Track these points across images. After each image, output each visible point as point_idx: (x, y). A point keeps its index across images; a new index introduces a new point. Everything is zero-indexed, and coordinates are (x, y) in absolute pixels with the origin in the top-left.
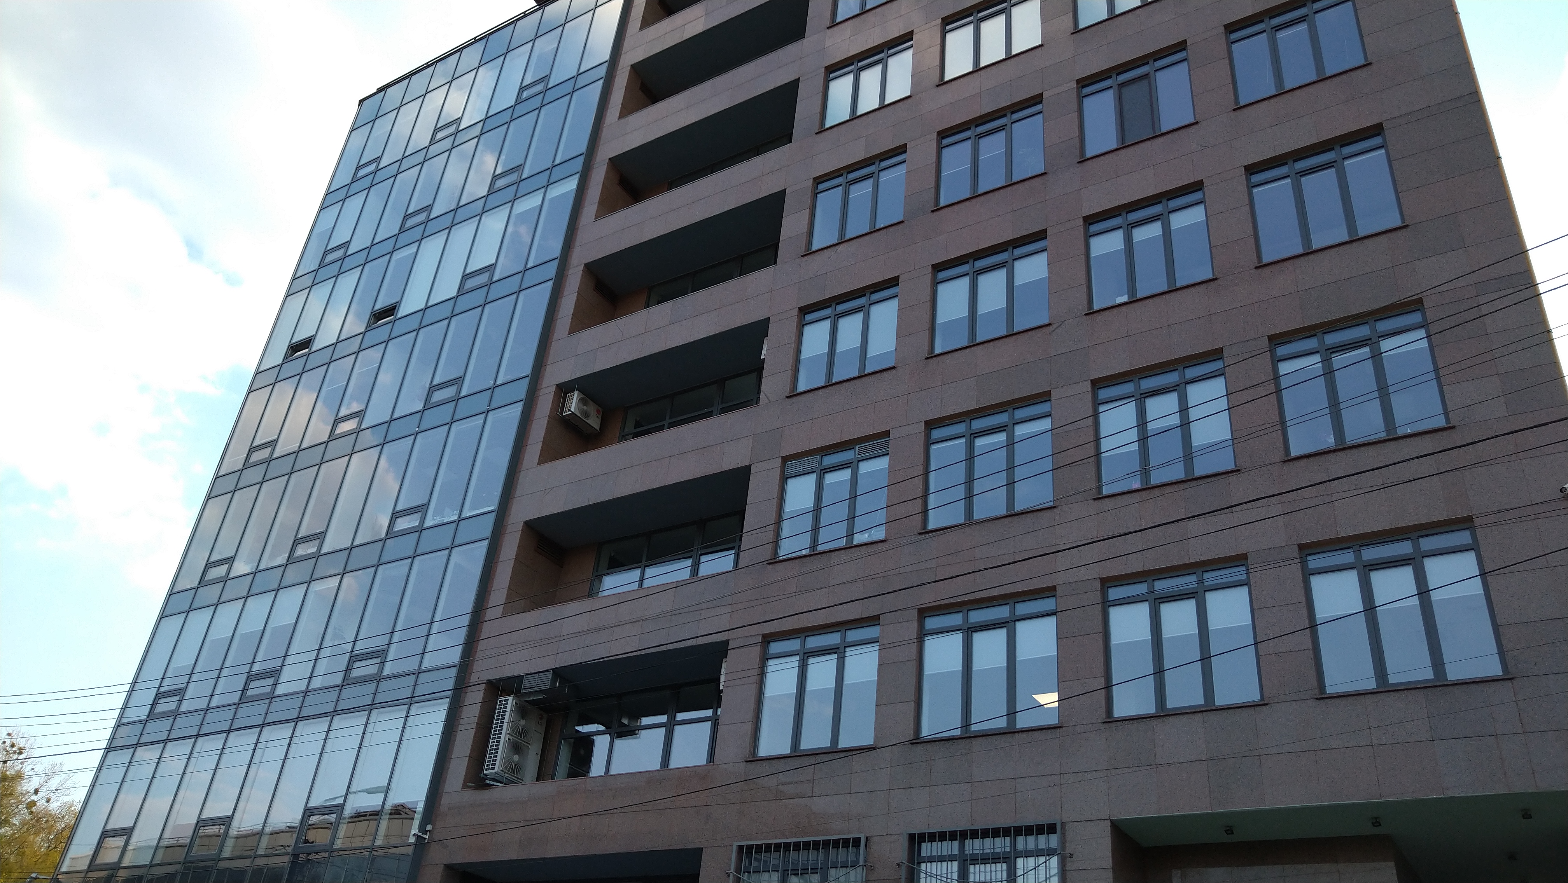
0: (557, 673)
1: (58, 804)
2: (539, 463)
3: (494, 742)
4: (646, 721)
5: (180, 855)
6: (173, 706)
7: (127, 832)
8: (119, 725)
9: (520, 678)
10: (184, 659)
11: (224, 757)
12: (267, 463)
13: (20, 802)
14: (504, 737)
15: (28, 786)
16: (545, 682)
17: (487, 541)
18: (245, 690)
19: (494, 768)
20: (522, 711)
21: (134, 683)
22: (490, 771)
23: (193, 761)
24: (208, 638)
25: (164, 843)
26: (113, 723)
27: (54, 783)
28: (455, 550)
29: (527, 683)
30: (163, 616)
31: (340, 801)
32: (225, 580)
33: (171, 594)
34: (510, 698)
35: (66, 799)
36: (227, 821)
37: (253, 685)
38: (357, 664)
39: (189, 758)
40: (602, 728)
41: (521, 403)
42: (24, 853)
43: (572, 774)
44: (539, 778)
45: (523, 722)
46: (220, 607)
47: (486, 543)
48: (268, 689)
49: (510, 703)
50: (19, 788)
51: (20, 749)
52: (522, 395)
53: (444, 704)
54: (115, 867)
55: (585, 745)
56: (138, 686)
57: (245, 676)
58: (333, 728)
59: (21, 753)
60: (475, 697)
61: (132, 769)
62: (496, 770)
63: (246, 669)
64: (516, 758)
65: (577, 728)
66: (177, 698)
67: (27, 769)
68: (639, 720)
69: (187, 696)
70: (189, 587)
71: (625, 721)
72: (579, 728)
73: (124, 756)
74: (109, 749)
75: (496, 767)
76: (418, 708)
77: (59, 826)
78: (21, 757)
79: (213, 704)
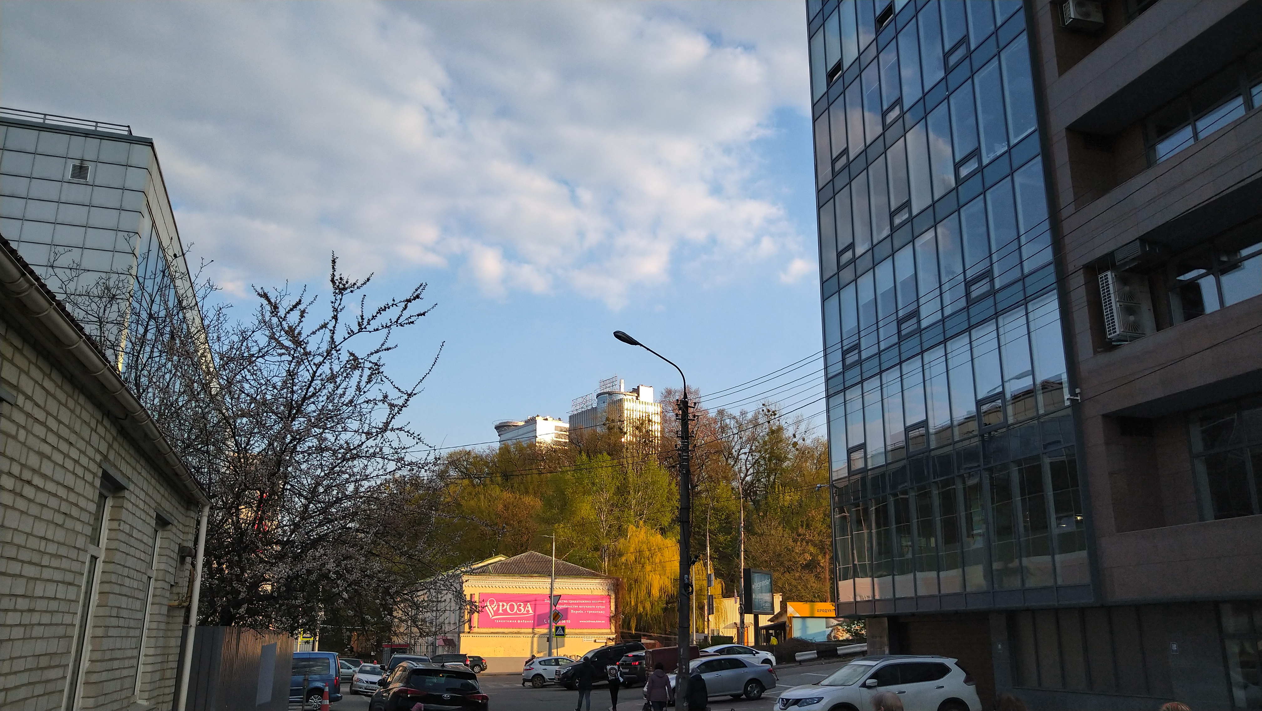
0: (1143, 239)
1: (811, 440)
2: (1060, 74)
3: (1107, 312)
4: (1245, 252)
5: (903, 453)
6: (856, 357)
7: (863, 446)
8: (827, 380)
9: (1111, 254)
10: (850, 323)
11: (905, 381)
12: (848, 167)
13: (788, 444)
14: (1115, 306)
15: (788, 433)
16: (1136, 250)
17: (1040, 156)
18: (899, 332)
19: (1115, 332)
20: (1122, 280)
21: (825, 350)
22: (1113, 335)
23: (885, 390)
24: (861, 304)
25: (889, 448)
26: (823, 379)
27: (803, 427)
28: (1015, 175)
29: (1119, 256)
30: (824, 300)
31: (1000, 389)
32: (854, 260)
33: (823, 283)
34: (1109, 273)
35: (814, 436)
36: (924, 424)
37: (903, 326)
38: (973, 288)
39: (881, 389)
40: (1203, 271)
41: (1025, 32)
42: (804, 474)
43: (1188, 317)
44: (1159, 328)
45: (1127, 288)
46: (859, 280)
47: (1039, 158)
48: (915, 326)
49: (1109, 277)
50: (784, 436)
51: (773, 412)
52: (1023, 25)
53: (1053, 295)
54: (864, 470)
55: (1194, 288)
56: (828, 351)
57: (895, 323)
58: (973, 339)
59: (775, 415)
60: (1078, 283)
61: (848, 406)
62: (1118, 333)
63: (894, 317)
64: (1132, 318)
65: (1178, 278)
66: (857, 351)
67: (783, 423)
68: (1238, 254)
69: (863, 348)
70: (832, 274)
71: (1225, 259)
72: (1181, 278)
73: (840, 399)
74: (828, 397)
75: (1117, 330)
76: (1034, 304)
77: (816, 454)
78: (776, 416)
79: (882, 348)
